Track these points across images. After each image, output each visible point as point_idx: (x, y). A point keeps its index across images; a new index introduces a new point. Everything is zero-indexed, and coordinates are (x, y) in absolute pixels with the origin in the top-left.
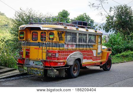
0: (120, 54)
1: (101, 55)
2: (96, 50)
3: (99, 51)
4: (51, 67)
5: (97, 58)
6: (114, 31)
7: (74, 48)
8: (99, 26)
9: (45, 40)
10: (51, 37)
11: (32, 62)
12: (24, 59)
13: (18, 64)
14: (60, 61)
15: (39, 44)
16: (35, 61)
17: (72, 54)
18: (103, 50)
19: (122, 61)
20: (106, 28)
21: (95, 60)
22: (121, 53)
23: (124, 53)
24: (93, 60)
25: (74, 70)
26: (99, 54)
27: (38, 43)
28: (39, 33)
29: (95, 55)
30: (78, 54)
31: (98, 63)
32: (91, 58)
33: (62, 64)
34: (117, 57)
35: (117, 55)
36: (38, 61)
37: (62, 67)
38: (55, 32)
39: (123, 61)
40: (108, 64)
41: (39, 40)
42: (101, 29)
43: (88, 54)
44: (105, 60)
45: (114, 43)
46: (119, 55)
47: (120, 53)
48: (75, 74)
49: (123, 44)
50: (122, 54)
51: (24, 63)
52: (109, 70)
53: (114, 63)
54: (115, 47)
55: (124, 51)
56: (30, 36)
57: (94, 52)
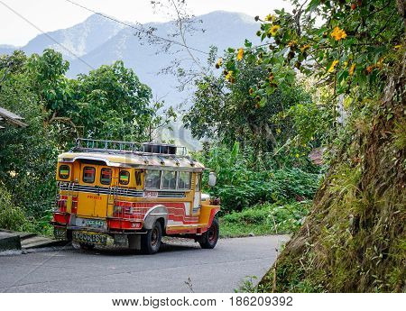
0: (240, 214)
1: (199, 213)
2: (191, 202)
3: (196, 205)
4: (121, 230)
5: (190, 219)
6: (223, 134)
7: (156, 197)
8: (166, 107)
9: (108, 183)
10: (124, 178)
11: (81, 221)
12: (69, 215)
13: (56, 224)
14: (135, 220)
15: (97, 190)
16: (85, 218)
17: (152, 209)
18: (204, 204)
19: (242, 234)
20: (196, 121)
21: (187, 223)
22: (240, 211)
23: (250, 212)
24: (184, 223)
25: (153, 239)
26: (195, 210)
27: (96, 187)
28: (98, 169)
29: (187, 213)
30: (162, 210)
31: (192, 230)
32: (180, 219)
33: (138, 225)
34: (230, 221)
35: (228, 216)
36: (93, 220)
37: (138, 231)
38: (132, 171)
39: (246, 234)
40: (211, 234)
41: (97, 182)
42: (172, 118)
43: (176, 210)
44: (205, 224)
45: (222, 179)
46: (234, 215)
47: (239, 209)
48: (154, 247)
49: (248, 183)
50: (244, 213)
51: (68, 221)
52: (212, 247)
53: (222, 237)
54: (224, 190)
55: (251, 204)
56: (78, 174)
57: (187, 205)
